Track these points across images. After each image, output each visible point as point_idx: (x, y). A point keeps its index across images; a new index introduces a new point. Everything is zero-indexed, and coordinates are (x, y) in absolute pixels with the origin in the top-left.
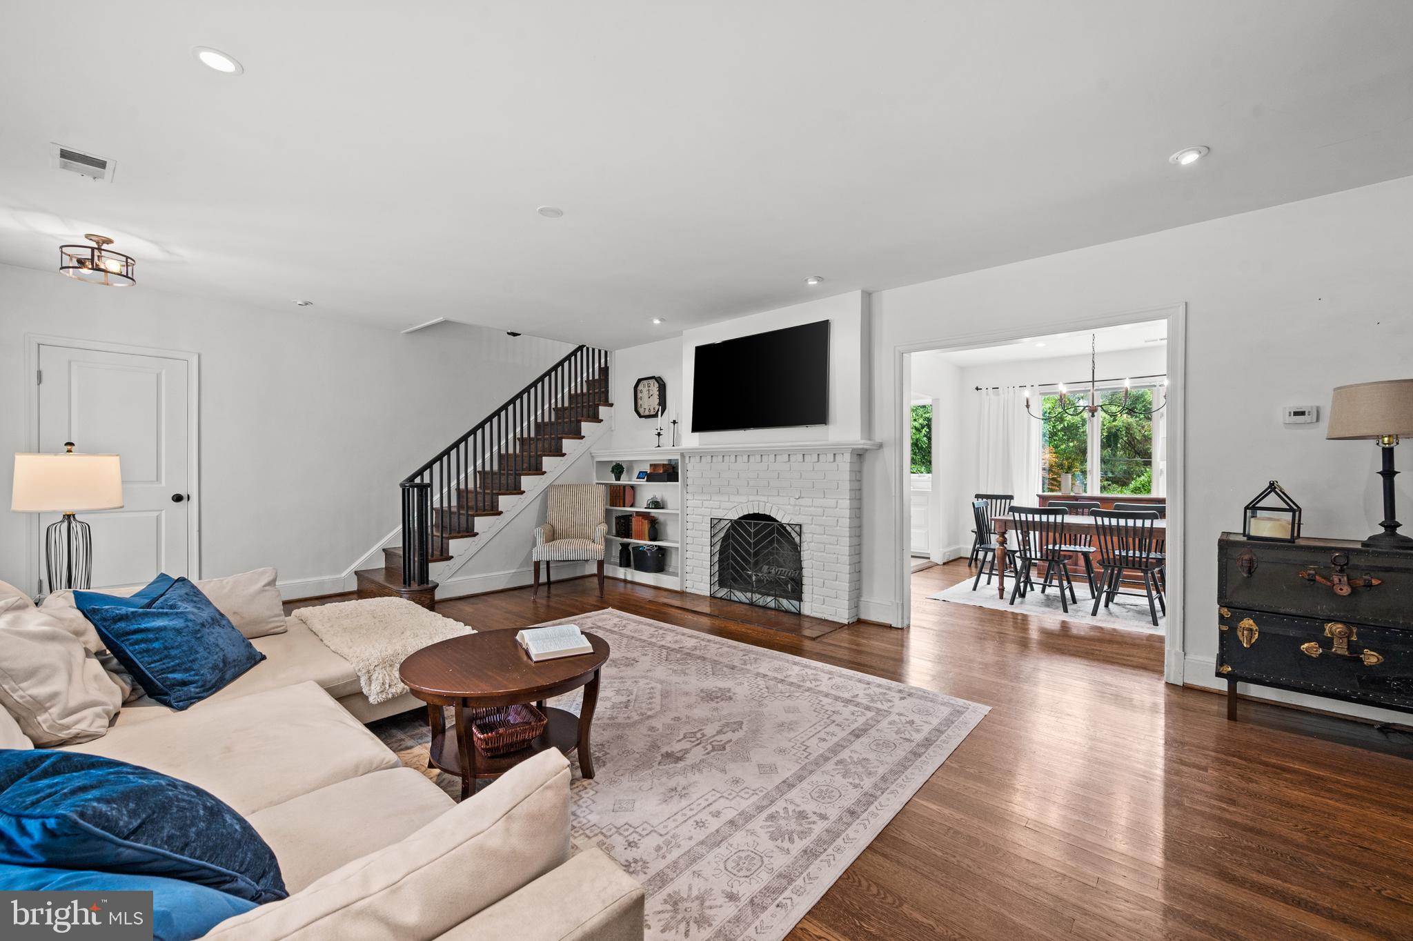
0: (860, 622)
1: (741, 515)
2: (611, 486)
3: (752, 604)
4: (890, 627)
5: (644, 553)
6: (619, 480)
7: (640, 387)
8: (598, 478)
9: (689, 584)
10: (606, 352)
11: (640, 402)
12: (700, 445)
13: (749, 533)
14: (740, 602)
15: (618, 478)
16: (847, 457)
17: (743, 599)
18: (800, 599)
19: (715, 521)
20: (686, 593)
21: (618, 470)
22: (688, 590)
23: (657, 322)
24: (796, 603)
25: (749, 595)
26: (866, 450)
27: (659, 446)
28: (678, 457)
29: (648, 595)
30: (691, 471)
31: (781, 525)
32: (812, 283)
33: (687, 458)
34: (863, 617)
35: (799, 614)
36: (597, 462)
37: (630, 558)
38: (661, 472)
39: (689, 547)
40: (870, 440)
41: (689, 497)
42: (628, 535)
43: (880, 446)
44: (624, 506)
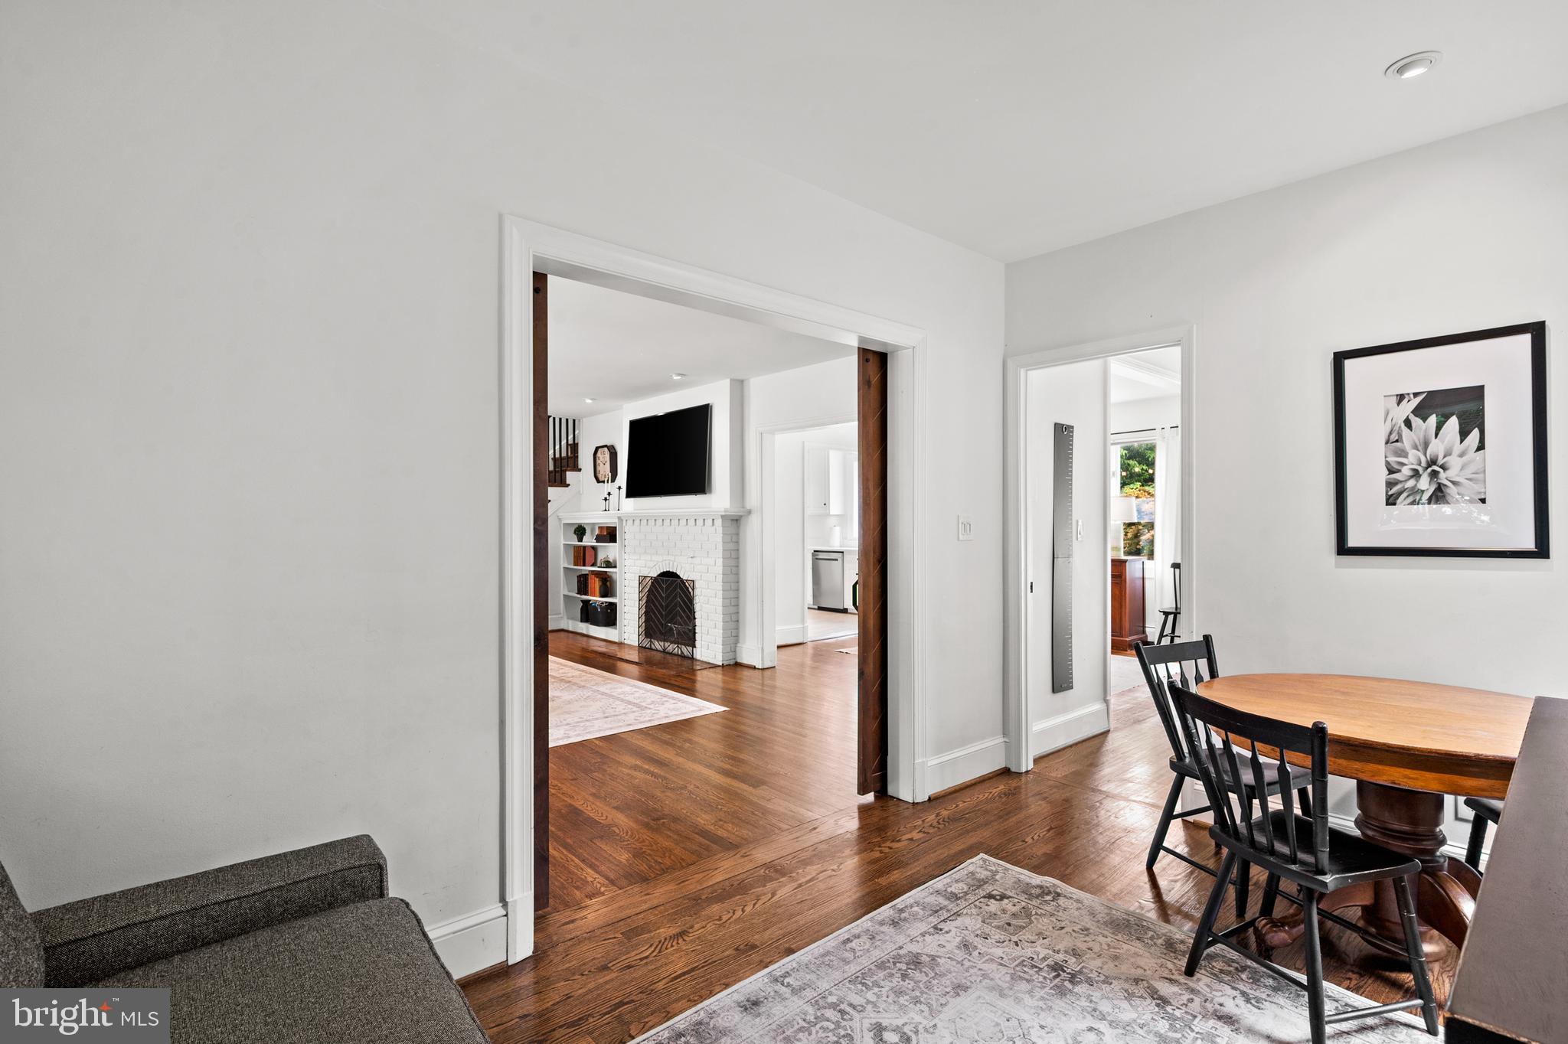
0: (738, 665)
1: (659, 573)
2: (576, 547)
3: (664, 651)
4: (755, 668)
5: (595, 608)
6: (581, 541)
7: (599, 454)
8: (565, 539)
9: (626, 636)
10: (574, 421)
11: (598, 468)
12: (635, 510)
13: (662, 588)
14: (657, 650)
15: (580, 540)
16: (719, 522)
17: (659, 648)
18: (694, 646)
19: (642, 579)
20: (624, 644)
21: (580, 531)
22: (626, 642)
23: (589, 401)
24: (690, 649)
25: (662, 643)
26: (741, 516)
27: (606, 510)
28: (617, 521)
29: (601, 648)
30: (627, 533)
31: (682, 581)
32: (676, 378)
33: (624, 521)
34: (739, 660)
35: (692, 658)
36: (564, 524)
37: (589, 614)
38: (605, 534)
39: (626, 603)
40: (743, 508)
41: (626, 556)
42: (586, 593)
43: (750, 512)
44: (584, 565)
